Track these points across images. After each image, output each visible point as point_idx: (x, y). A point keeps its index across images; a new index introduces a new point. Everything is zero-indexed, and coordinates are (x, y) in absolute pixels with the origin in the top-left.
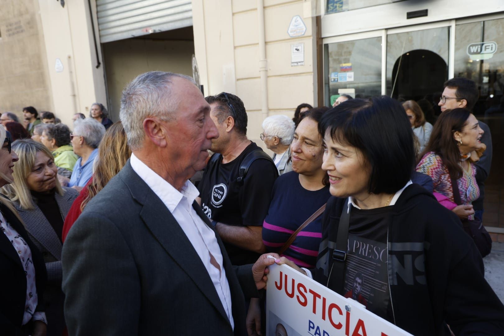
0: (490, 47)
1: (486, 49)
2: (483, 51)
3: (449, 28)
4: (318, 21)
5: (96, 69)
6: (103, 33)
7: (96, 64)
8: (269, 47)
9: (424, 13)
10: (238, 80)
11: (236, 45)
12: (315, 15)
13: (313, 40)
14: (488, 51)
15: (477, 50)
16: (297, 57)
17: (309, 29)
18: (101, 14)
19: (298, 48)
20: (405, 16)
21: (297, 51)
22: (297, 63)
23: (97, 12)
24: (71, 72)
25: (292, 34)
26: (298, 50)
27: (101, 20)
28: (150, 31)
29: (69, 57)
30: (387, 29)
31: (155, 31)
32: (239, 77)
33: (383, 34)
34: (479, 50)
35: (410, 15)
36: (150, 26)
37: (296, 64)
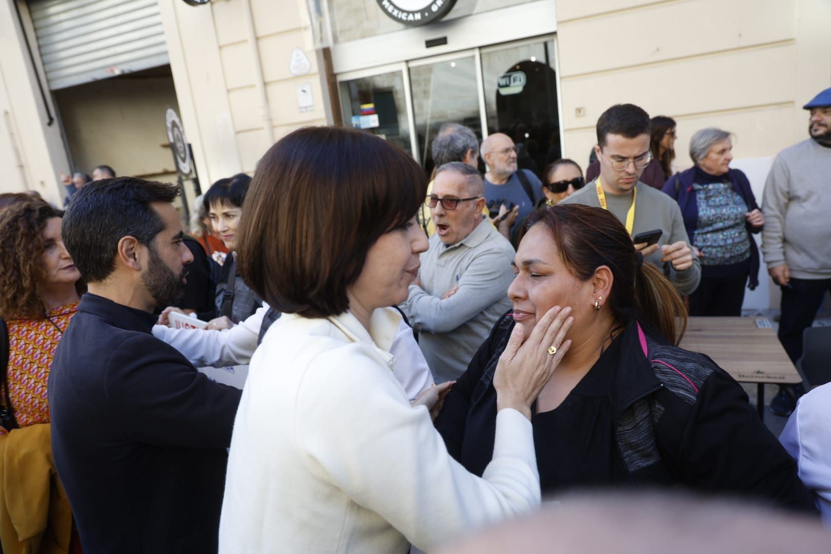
0: (518, 79)
1: (514, 81)
2: (512, 84)
3: (473, 57)
4: (326, 54)
5: (47, 127)
6: (51, 76)
7: (47, 120)
8: (270, 89)
9: (443, 41)
10: (238, 133)
11: (230, 87)
12: (320, 46)
13: (321, 79)
14: (517, 83)
15: (506, 83)
16: (305, 100)
17: (313, 64)
18: (44, 50)
19: (305, 89)
20: (424, 45)
21: (303, 93)
22: (306, 108)
23: (39, 47)
24: (12, 134)
25: (295, 72)
26: (304, 91)
27: (46, 58)
28: (117, 72)
29: (6, 113)
30: (407, 61)
31: (123, 71)
32: (239, 128)
33: (403, 68)
34: (508, 83)
35: (430, 44)
36: (115, 65)
37: (304, 110)
